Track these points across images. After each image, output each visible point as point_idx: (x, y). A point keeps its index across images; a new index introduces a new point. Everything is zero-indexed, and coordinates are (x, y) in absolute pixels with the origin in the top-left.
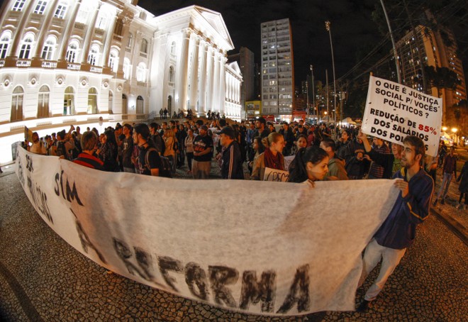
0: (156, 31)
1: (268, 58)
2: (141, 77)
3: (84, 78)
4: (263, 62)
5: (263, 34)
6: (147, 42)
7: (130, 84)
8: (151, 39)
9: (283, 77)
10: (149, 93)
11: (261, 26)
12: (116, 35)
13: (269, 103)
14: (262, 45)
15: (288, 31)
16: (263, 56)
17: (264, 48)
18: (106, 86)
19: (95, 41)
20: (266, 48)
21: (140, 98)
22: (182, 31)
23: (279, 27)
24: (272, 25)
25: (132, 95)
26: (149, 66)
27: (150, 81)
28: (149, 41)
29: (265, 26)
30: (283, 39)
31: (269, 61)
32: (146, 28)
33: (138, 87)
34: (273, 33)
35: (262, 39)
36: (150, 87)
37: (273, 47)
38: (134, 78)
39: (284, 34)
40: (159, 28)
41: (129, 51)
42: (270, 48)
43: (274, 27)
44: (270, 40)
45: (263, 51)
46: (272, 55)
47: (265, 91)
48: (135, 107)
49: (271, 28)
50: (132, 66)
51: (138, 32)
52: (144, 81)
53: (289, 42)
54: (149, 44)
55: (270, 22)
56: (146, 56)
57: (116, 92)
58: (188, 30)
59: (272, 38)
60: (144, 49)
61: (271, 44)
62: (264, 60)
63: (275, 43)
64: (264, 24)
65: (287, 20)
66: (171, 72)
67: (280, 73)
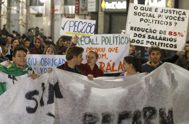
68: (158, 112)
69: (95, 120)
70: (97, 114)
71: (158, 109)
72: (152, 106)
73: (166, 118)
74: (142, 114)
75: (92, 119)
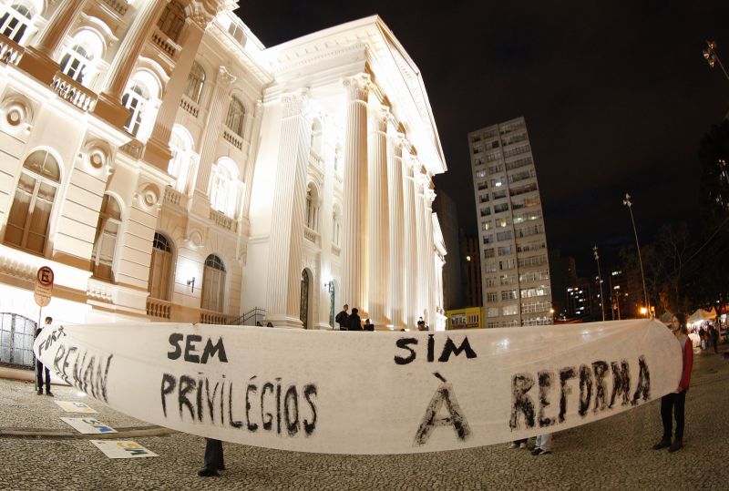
0: (268, 86)
1: (492, 211)
2: (224, 200)
3: (22, 102)
4: (480, 219)
5: (475, 158)
6: (243, 109)
7: (189, 207)
8: (255, 105)
9: (527, 249)
10: (244, 253)
11: (470, 140)
12: (161, 35)
13: (501, 311)
14: (476, 184)
15: (525, 144)
16: (480, 207)
17: (481, 188)
18: (98, 166)
19: (94, 19)
20: (485, 187)
21: (213, 262)
22: (346, 83)
23: (507, 138)
24: (492, 136)
25: (191, 246)
26: (246, 174)
27: (247, 218)
28: (249, 107)
29: (477, 140)
30: (519, 164)
31: (494, 216)
32: (245, 71)
33: (212, 224)
34: (497, 153)
35: (475, 168)
36: (248, 234)
37: (498, 184)
38: (202, 194)
39: (517, 152)
40: (277, 80)
41: (195, 112)
42: (493, 186)
43: (495, 139)
44: (491, 169)
45: (479, 194)
46: (499, 202)
47: (490, 285)
48: (198, 284)
49: (490, 142)
50: (198, 157)
51: (223, 70)
52: (230, 214)
53: (530, 168)
54: (249, 116)
55: (487, 130)
56: (239, 145)
57: (135, 207)
58: (361, 79)
59: (494, 164)
60: (236, 124)
61: (496, 176)
62: (483, 214)
63: (503, 174)
64: (475, 134)
65: (521, 120)
66: (309, 202)
67: (519, 241)
68: (610, 367)
69: (529, 384)
70: (530, 374)
71: (609, 364)
72: (602, 360)
73: (620, 374)
74: (592, 370)
75: (525, 383)
